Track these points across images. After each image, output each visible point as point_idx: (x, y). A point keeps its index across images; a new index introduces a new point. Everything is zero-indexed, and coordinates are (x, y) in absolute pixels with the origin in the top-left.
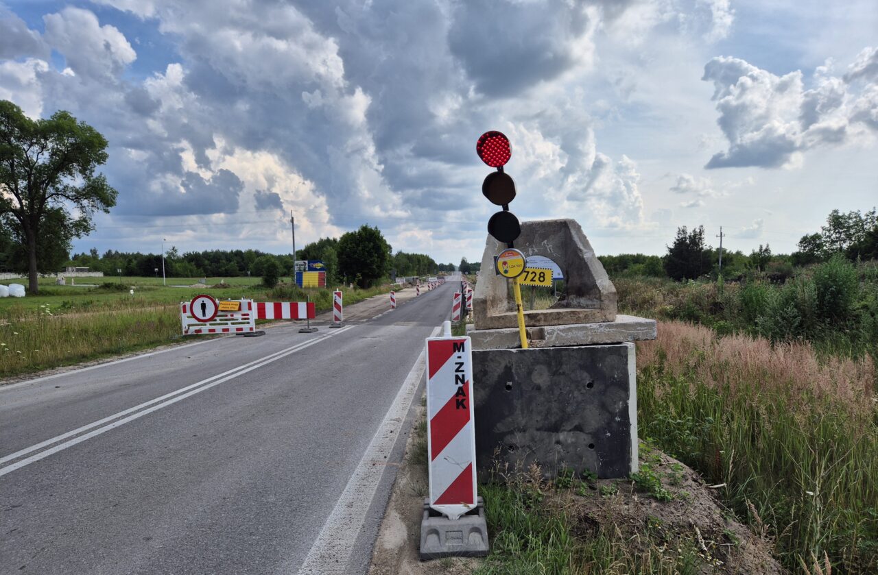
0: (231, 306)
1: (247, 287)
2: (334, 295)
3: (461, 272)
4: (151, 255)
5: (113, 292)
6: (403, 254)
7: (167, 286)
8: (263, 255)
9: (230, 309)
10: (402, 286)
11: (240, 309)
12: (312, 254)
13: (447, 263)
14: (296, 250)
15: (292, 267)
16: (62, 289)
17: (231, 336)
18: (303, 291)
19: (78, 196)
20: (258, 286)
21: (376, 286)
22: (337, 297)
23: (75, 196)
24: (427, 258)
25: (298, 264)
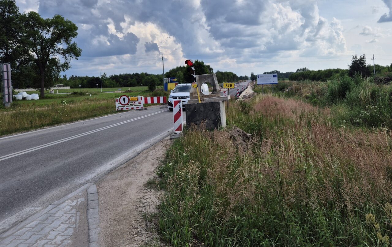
0: (134, 99)
1: (141, 91)
3: (251, 80)
4: (93, 77)
5: (78, 96)
6: (219, 72)
7: (102, 92)
8: (149, 75)
11: (138, 100)
12: (172, 74)
13: (243, 76)
14: (164, 72)
15: (163, 81)
16: (52, 95)
18: (167, 92)
19: (64, 52)
20: (146, 90)
23: (63, 52)
25: (165, 79)
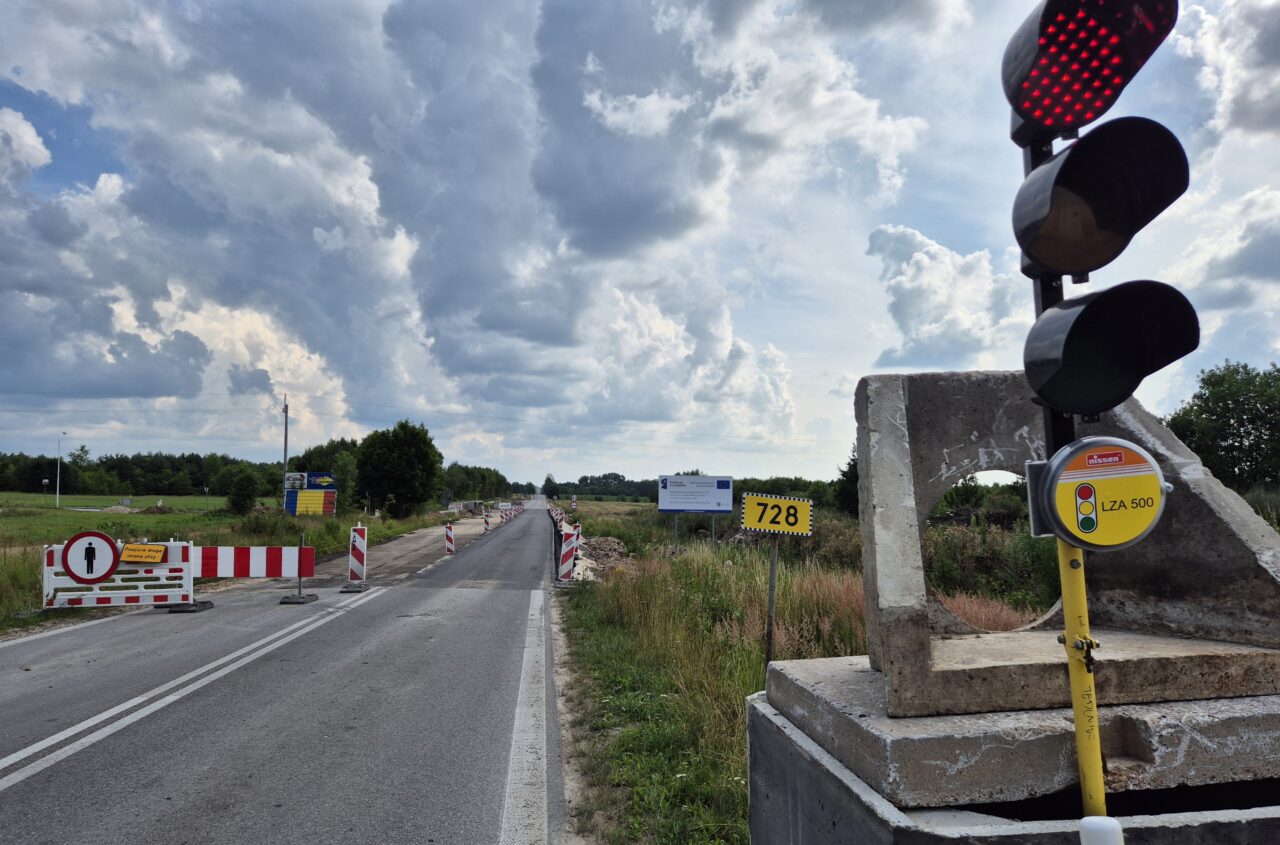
0: (147, 553)
1: (201, 513)
2: (352, 534)
3: (544, 496)
6: (460, 466)
7: (60, 508)
8: (234, 462)
9: (143, 560)
10: (457, 515)
11: (165, 559)
12: (316, 463)
13: (523, 482)
14: (290, 455)
15: (282, 482)
17: (142, 611)
18: (295, 521)
20: (221, 511)
21: (418, 514)
22: (358, 538)
24: (496, 473)
25: (291, 477)
